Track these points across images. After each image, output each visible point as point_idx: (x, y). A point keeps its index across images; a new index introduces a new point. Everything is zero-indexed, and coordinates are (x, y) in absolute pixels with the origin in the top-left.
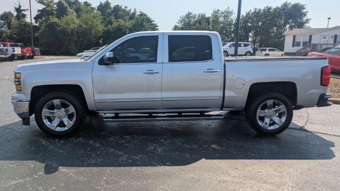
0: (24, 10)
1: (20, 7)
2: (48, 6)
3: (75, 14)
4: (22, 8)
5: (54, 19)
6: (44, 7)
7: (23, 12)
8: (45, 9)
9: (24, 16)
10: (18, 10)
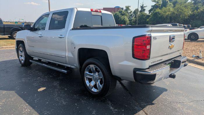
0: (145, 7)
1: (143, 5)
2: (158, 2)
3: (172, 5)
4: (144, 6)
5: (158, 10)
6: (155, 3)
7: (144, 8)
8: (155, 4)
9: (144, 10)
10: (142, 7)
